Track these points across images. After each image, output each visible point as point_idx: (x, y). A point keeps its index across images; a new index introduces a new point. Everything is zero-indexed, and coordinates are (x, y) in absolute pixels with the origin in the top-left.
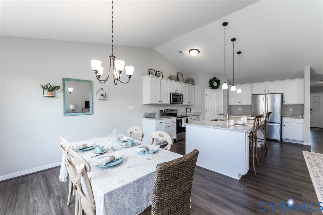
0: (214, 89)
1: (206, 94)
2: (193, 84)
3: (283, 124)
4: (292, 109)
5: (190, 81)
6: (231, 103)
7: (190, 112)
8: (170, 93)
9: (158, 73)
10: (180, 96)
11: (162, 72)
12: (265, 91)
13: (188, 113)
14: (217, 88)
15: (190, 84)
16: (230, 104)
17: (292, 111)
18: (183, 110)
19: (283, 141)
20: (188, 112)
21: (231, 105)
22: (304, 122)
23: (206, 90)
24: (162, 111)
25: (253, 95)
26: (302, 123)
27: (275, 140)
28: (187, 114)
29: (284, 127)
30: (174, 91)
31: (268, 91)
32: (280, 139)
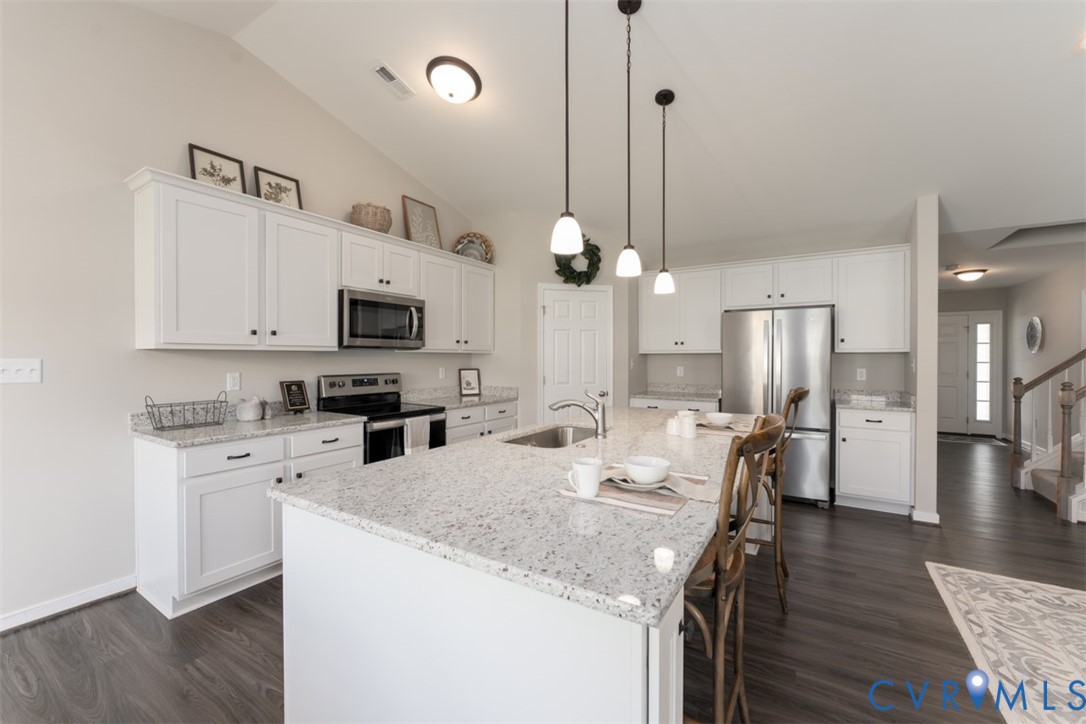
0: (573, 286)
1: (540, 304)
2: (490, 261)
3: (840, 432)
4: (864, 371)
5: (474, 246)
6: (647, 346)
7: (475, 384)
8: (341, 293)
9: (264, 178)
10: (406, 308)
11: (297, 182)
12: (769, 297)
13: (464, 392)
14: (588, 282)
15: (476, 257)
16: (641, 352)
17: (864, 379)
18: (441, 376)
19: (837, 502)
20: (468, 384)
21: (645, 356)
22: (915, 425)
23: (541, 286)
24: (300, 385)
25: (726, 311)
26: (909, 429)
27: (809, 499)
28: (462, 395)
29: (840, 446)
30: (365, 283)
31: (782, 296)
32: (826, 499)
